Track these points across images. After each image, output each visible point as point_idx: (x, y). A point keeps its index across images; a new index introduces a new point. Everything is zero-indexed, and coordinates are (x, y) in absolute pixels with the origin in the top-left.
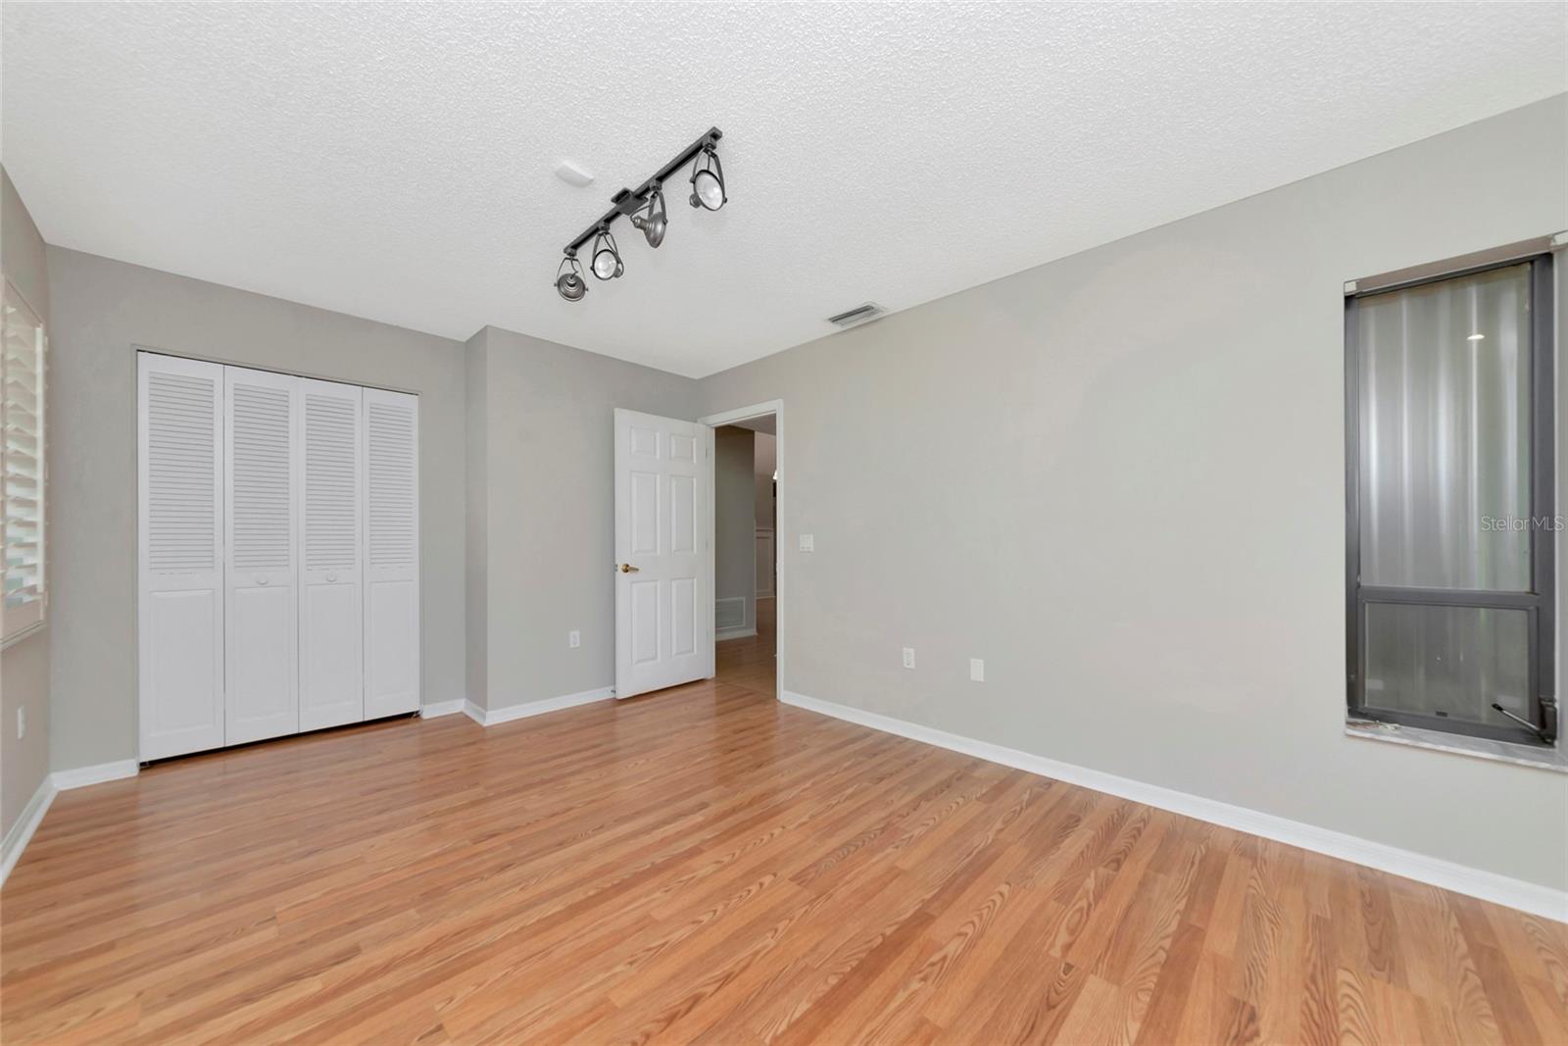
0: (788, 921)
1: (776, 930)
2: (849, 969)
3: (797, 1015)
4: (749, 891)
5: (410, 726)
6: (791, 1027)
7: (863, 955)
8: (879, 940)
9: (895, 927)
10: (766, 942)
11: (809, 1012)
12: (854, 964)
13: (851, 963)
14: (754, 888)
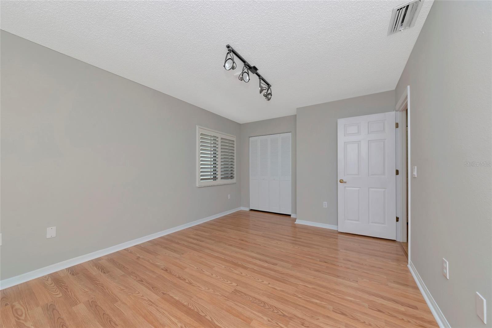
0: (213, 291)
1: (209, 289)
2: (190, 307)
3: (174, 297)
4: (228, 281)
5: (287, 218)
6: (171, 297)
7: (196, 310)
8: (203, 315)
9: (210, 319)
10: (203, 288)
11: (175, 299)
12: (192, 308)
13: (192, 307)
14: (229, 282)
